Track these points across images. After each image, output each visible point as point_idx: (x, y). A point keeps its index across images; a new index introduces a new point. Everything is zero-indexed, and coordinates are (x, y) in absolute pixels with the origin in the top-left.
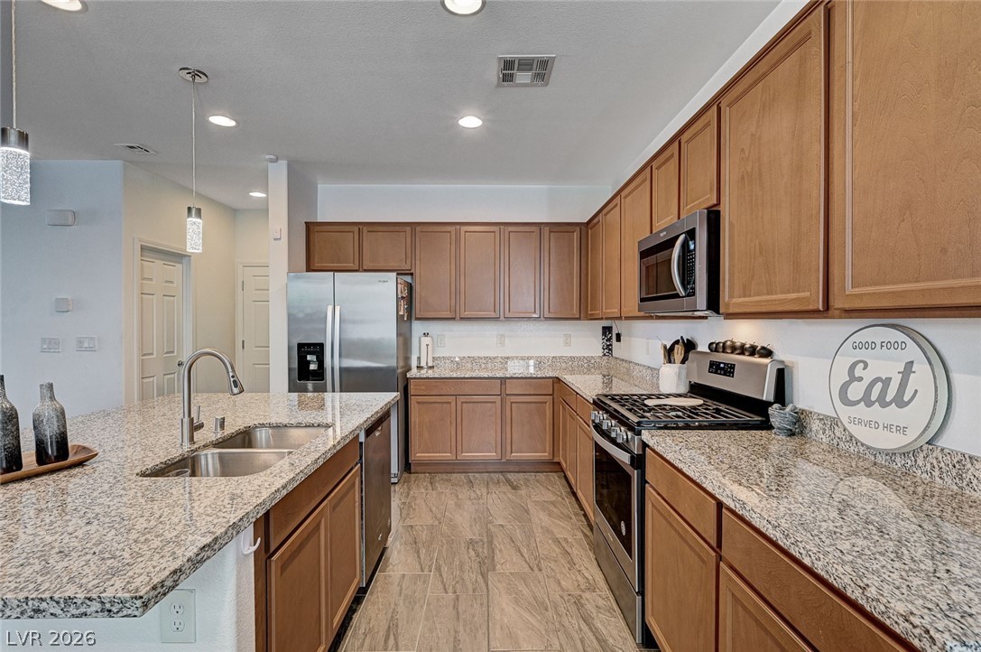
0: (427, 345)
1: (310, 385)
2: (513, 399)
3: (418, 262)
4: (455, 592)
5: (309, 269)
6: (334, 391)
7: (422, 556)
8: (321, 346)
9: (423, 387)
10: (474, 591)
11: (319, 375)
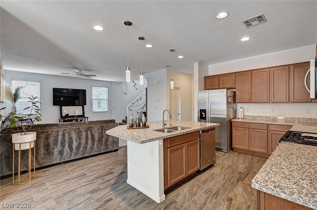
0: (241, 111)
1: (203, 120)
2: (272, 132)
3: (237, 85)
4: (226, 181)
5: (205, 90)
6: (208, 122)
7: (222, 171)
8: (206, 110)
9: (237, 125)
10: (232, 183)
11: (205, 118)
